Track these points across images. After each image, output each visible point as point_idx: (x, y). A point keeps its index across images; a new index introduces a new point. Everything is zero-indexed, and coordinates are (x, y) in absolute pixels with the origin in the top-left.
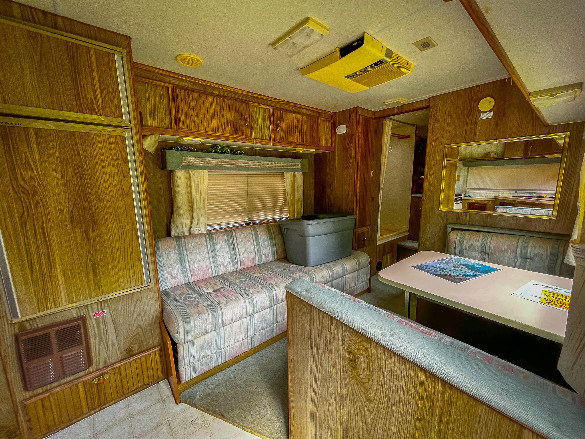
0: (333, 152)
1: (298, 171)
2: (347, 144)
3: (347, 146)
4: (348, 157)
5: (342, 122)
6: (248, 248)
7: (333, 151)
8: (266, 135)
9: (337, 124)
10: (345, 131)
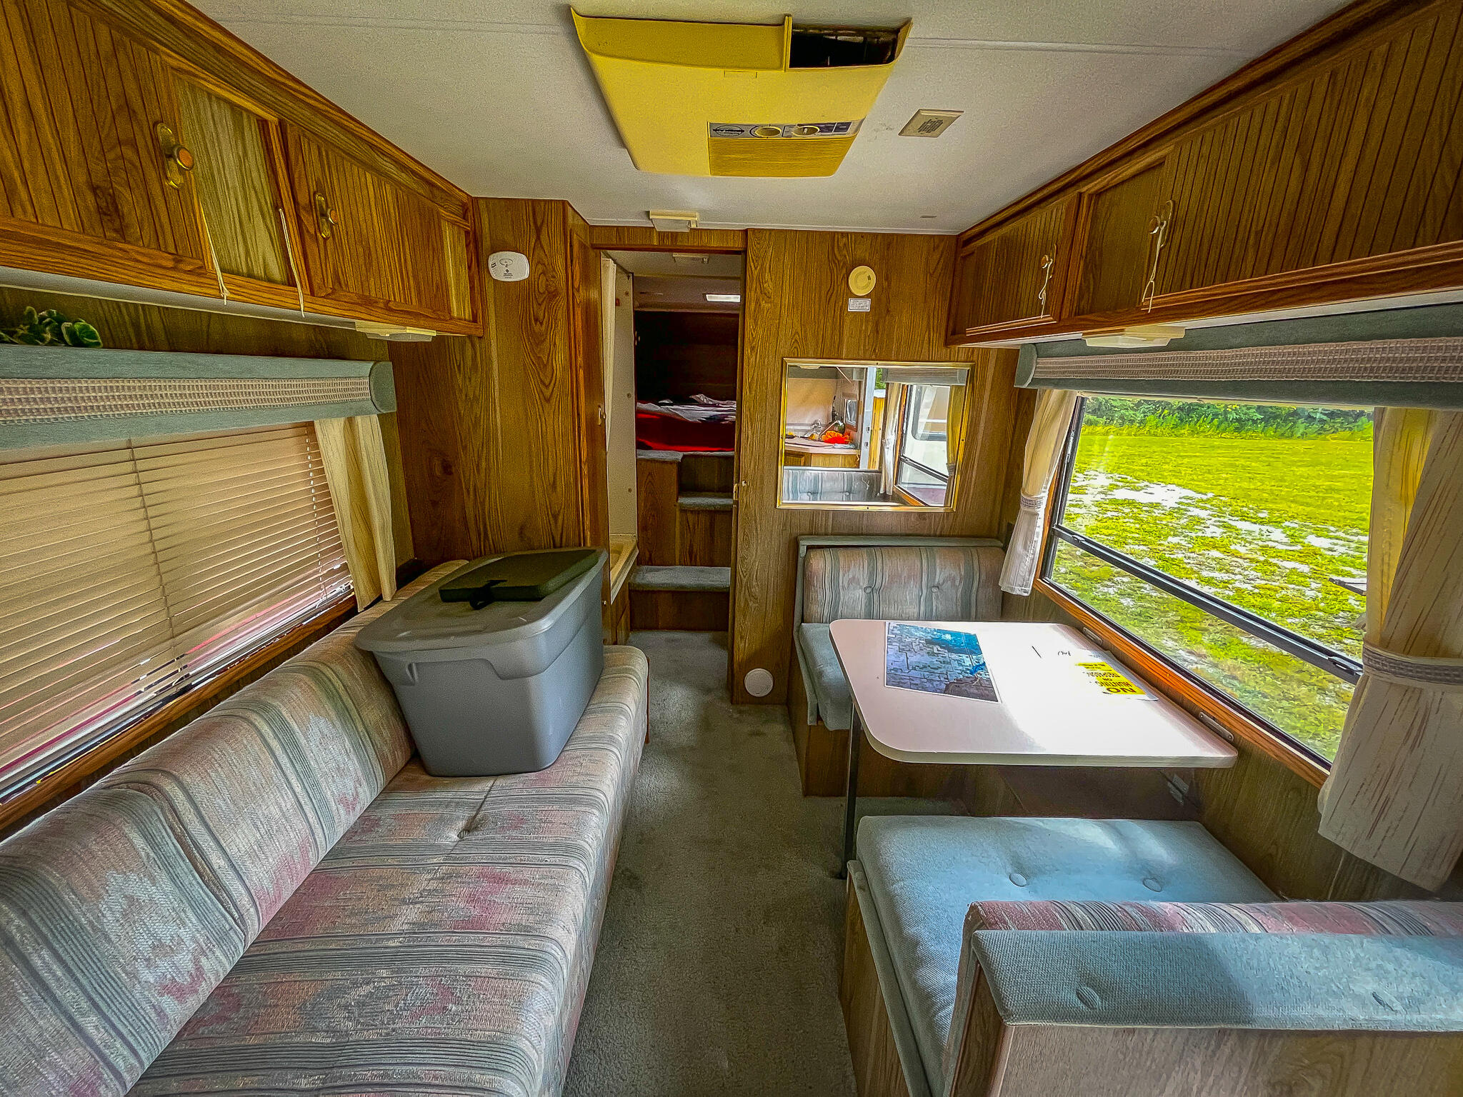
0: (476, 341)
1: (364, 412)
2: (536, 320)
3: (537, 328)
4: (543, 365)
5: (509, 238)
6: (269, 819)
7: (480, 338)
8: (266, 256)
9: (487, 243)
10: (526, 276)
